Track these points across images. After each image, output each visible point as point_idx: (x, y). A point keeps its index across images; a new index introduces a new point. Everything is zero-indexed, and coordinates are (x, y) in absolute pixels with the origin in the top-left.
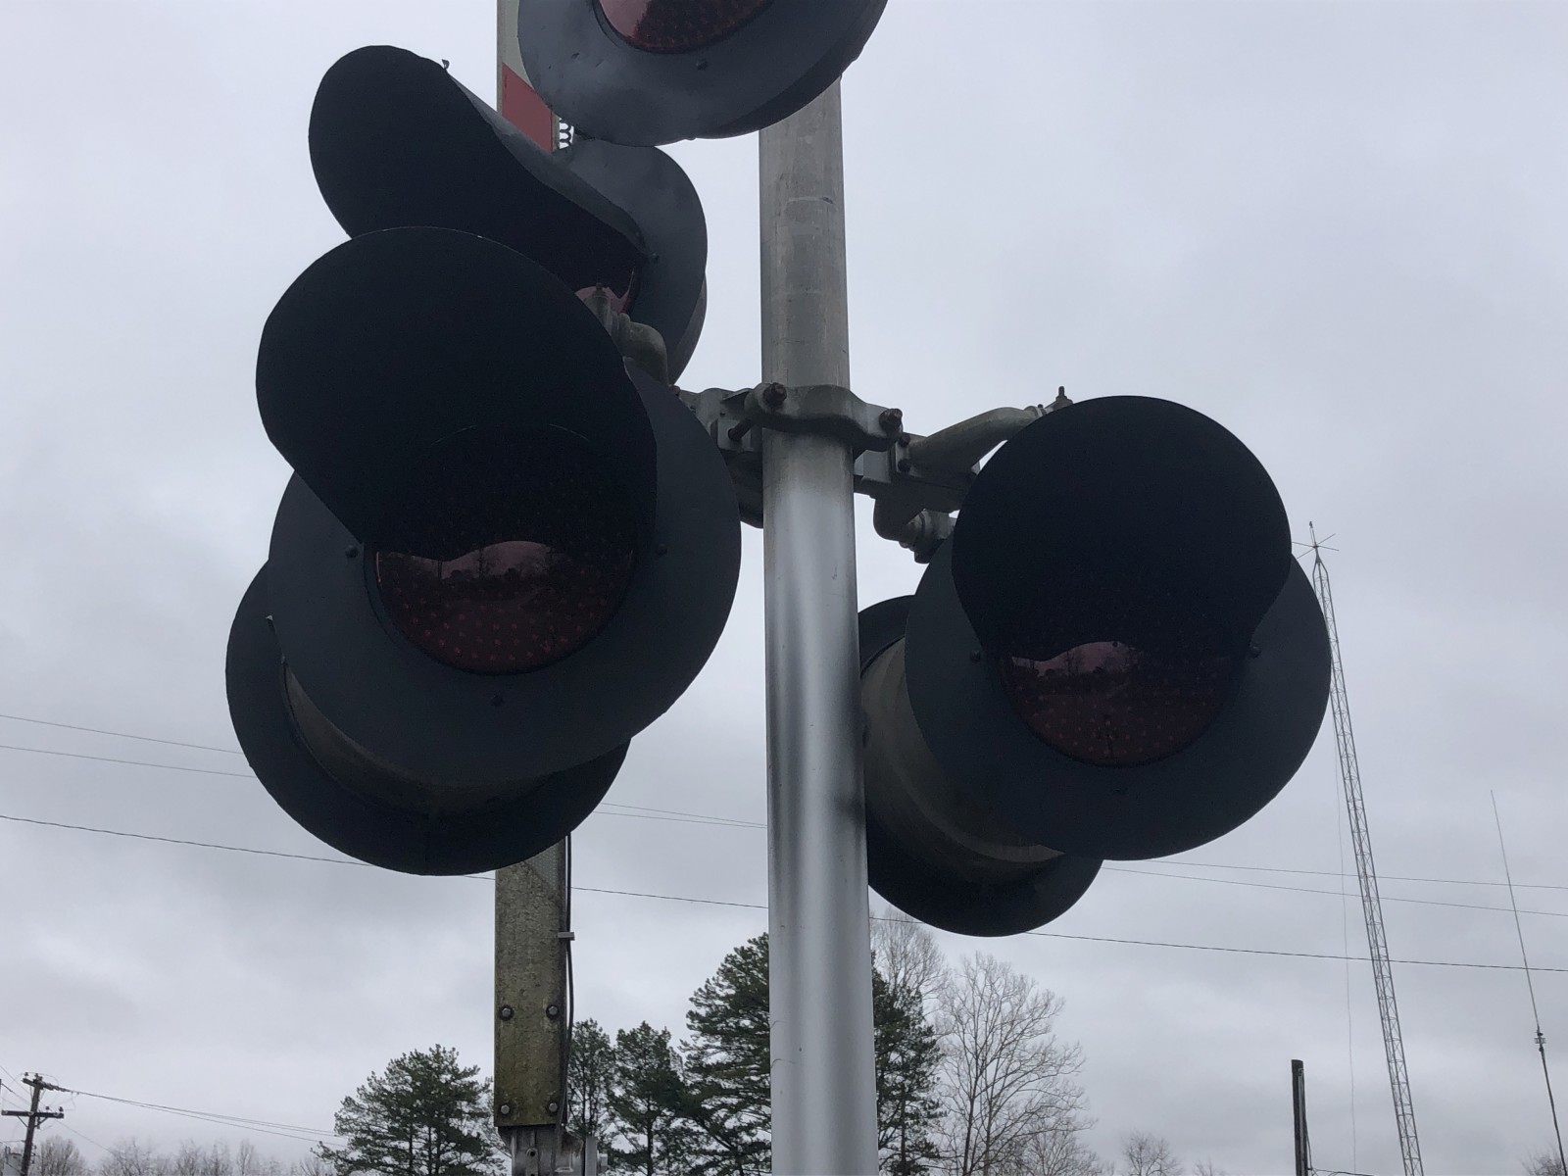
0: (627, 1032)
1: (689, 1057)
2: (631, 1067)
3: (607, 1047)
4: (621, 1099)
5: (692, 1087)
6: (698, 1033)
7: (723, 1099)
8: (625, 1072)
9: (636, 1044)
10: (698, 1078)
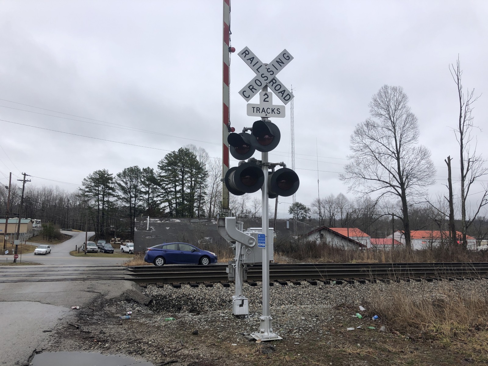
0: (145, 168)
1: (158, 174)
2: (145, 175)
3: (140, 171)
4: (143, 181)
5: (159, 179)
6: (160, 169)
7: (164, 182)
8: (144, 176)
9: (147, 171)
10: (159, 178)
